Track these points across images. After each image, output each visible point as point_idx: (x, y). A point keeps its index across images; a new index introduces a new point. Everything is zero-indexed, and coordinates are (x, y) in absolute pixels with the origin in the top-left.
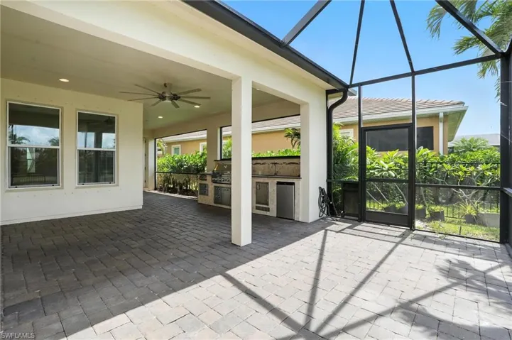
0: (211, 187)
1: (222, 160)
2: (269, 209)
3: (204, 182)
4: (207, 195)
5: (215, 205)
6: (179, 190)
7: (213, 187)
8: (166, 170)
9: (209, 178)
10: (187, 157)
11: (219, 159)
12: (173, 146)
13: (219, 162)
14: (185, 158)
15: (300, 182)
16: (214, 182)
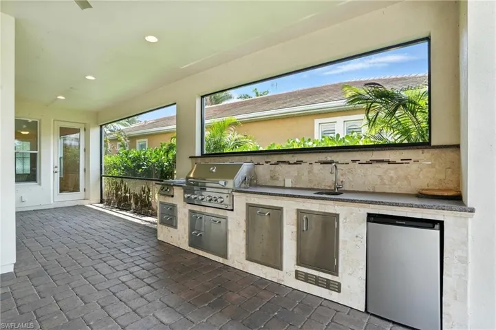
0: (183, 211)
1: (203, 156)
2: (339, 285)
3: (169, 200)
4: (176, 227)
5: (192, 250)
6: (133, 206)
7: (187, 211)
8: (115, 172)
9: (178, 192)
10: (148, 153)
11: (198, 153)
12: (138, 141)
13: (199, 160)
14: (144, 154)
15: (470, 221)
16: (189, 201)
